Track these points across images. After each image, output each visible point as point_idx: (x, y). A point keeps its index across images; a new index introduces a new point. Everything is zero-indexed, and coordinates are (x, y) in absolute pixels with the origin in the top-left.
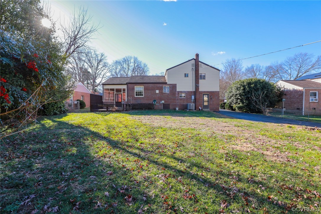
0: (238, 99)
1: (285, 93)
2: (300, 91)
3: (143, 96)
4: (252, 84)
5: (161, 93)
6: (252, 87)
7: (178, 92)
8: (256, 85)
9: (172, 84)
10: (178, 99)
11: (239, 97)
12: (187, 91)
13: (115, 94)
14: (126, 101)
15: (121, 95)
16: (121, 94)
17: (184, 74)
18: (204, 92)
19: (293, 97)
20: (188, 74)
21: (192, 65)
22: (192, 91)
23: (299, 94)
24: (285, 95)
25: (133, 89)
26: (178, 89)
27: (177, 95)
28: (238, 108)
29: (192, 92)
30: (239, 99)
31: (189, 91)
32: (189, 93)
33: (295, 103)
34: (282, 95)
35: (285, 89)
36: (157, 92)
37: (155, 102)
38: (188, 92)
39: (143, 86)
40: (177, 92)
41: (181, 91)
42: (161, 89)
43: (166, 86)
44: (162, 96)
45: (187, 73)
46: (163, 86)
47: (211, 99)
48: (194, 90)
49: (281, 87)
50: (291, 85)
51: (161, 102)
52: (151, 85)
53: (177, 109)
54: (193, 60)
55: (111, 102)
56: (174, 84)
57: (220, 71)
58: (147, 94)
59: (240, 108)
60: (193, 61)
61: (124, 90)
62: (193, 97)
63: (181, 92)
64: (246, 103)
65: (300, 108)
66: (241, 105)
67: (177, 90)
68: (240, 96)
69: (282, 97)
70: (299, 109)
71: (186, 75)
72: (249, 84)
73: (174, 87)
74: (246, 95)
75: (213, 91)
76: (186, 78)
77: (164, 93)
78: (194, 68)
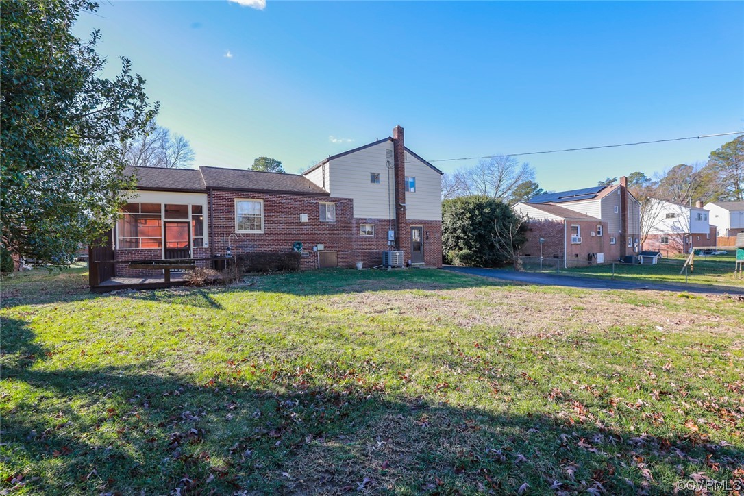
0: (458, 238)
1: (529, 227)
2: (558, 224)
3: (262, 232)
4: (485, 207)
5: (314, 221)
6: (485, 213)
7: (358, 220)
8: (493, 210)
9: (343, 199)
10: (356, 241)
11: (462, 235)
12: (378, 220)
13: (165, 223)
14: (206, 246)
15: (187, 225)
16: (188, 223)
17: (370, 175)
18: (414, 222)
19: (546, 234)
20: (379, 174)
21: (388, 152)
22: (388, 218)
23: (558, 229)
24: (531, 230)
25: (231, 207)
26: (357, 214)
27: (354, 230)
28: (460, 258)
29: (388, 221)
30: (461, 238)
31: (382, 219)
32: (380, 224)
33: (549, 247)
34: (525, 231)
35: (529, 218)
36: (304, 218)
37: (298, 249)
38: (380, 220)
39: (261, 201)
40: (354, 222)
41: (365, 219)
42: (314, 211)
43: (327, 203)
44: (317, 230)
45: (376, 172)
46: (320, 203)
47: (427, 239)
48: (393, 217)
49: (521, 215)
50: (541, 211)
51: (315, 249)
52: (285, 200)
53: (360, 266)
54: (389, 142)
55: (150, 250)
56: (346, 199)
57: (442, 174)
58: (274, 225)
59: (464, 258)
60: (390, 145)
61: (198, 209)
62: (391, 234)
63: (365, 221)
64: (476, 248)
65: (560, 254)
66: (465, 251)
67: (355, 216)
68: (464, 232)
69: (523, 234)
70: (558, 257)
71: (375, 178)
72: (480, 207)
73: (345, 206)
74: (474, 229)
75: (430, 221)
76: (375, 185)
77: (323, 222)
78: (392, 161)
